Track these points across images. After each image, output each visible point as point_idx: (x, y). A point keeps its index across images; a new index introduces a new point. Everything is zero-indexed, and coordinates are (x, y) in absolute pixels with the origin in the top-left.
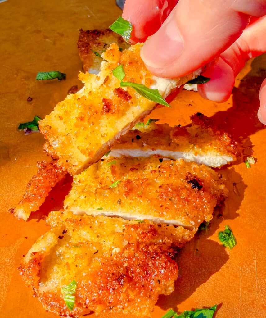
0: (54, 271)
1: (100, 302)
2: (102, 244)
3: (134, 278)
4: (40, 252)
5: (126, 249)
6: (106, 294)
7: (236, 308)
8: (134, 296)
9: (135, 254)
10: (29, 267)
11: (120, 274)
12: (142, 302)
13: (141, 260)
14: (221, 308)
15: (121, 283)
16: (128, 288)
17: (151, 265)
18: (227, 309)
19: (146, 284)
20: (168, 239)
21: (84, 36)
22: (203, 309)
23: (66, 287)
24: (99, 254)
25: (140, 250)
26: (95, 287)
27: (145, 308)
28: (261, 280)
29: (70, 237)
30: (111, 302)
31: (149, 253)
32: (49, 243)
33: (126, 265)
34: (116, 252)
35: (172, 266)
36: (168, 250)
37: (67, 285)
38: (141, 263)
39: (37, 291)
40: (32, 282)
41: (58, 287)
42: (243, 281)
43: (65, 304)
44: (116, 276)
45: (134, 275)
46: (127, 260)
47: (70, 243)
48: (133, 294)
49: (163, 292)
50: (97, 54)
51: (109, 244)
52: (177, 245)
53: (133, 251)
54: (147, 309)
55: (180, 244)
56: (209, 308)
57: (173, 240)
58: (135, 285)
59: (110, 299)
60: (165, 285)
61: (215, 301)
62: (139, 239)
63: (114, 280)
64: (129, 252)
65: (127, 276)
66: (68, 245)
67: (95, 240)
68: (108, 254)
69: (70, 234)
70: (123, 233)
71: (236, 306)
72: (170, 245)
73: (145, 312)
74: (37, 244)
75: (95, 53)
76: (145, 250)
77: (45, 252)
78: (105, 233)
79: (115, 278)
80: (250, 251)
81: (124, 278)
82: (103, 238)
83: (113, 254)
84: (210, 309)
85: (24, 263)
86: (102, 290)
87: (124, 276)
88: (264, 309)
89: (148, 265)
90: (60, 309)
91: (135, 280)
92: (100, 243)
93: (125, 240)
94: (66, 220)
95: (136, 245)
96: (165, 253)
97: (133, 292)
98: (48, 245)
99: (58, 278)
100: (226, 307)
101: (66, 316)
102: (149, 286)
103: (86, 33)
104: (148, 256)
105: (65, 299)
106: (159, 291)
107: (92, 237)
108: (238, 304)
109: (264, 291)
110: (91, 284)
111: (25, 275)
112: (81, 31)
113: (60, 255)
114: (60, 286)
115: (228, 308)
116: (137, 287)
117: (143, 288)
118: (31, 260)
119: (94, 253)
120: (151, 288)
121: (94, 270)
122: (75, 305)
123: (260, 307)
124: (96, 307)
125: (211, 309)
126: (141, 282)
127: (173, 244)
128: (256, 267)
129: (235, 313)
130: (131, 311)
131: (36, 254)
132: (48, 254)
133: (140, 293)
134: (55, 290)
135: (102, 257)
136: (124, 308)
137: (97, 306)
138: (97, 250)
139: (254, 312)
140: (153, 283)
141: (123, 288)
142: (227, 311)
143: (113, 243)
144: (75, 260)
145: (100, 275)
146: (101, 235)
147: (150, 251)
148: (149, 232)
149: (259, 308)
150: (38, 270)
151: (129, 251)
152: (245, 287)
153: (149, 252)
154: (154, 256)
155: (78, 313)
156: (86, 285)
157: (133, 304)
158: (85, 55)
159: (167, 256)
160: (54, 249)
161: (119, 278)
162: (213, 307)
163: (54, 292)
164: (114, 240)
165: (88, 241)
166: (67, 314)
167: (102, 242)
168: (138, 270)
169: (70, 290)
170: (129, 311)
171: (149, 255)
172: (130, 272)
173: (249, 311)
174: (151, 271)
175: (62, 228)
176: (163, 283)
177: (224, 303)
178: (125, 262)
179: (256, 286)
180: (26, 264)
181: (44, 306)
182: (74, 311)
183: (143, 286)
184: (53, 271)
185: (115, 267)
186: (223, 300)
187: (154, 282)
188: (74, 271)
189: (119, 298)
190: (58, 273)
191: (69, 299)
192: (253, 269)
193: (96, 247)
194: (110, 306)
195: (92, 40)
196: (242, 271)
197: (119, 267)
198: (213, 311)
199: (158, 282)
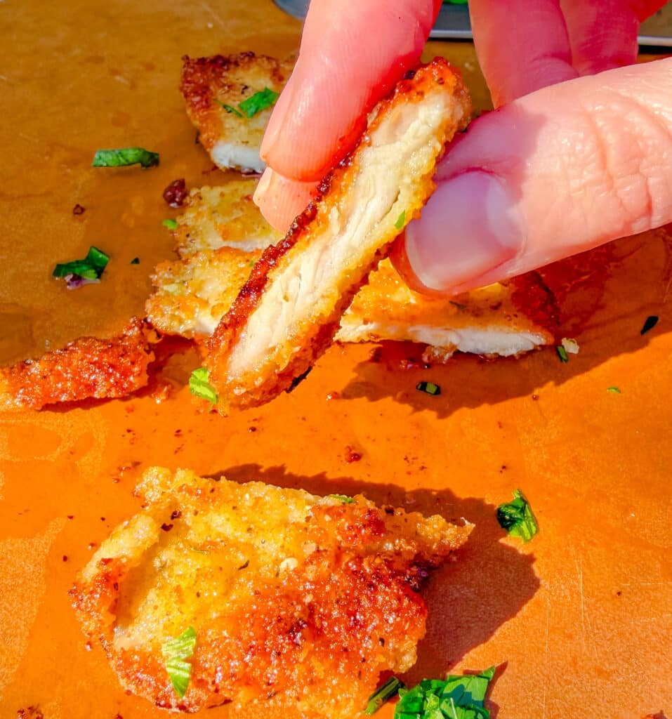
0: (149, 603)
1: (246, 680)
2: (258, 548)
3: (325, 629)
4: (118, 559)
5: (312, 563)
6: (261, 664)
7: (538, 675)
8: (324, 671)
9: (330, 575)
10: (92, 592)
11: (294, 620)
12: (341, 686)
13: (342, 591)
14: (505, 674)
15: (295, 641)
16: (312, 653)
17: (365, 603)
18: (517, 677)
19: (353, 646)
20: (408, 543)
21: (196, 71)
22: (463, 677)
23: (173, 642)
24: (250, 572)
25: (343, 566)
26: (237, 645)
27: (348, 700)
28: (594, 611)
29: (188, 528)
30: (270, 682)
31: (364, 576)
32: (139, 540)
33: (308, 599)
34: (288, 569)
35: (414, 608)
36: (406, 569)
37: (175, 637)
38: (343, 596)
39: (109, 645)
40: (98, 625)
41: (155, 641)
42: (553, 615)
43: (169, 681)
44: (286, 624)
45: (325, 624)
46: (313, 587)
47: (187, 541)
48: (323, 668)
49: (391, 665)
50: (229, 109)
51: (272, 550)
52: (427, 557)
53: (325, 569)
54: (352, 702)
55: (435, 555)
56: (478, 674)
57: (419, 546)
58: (328, 646)
59: (269, 675)
60: (395, 650)
61: (492, 659)
62: (341, 541)
63: (280, 634)
64: (317, 571)
65: (311, 625)
66: (181, 546)
67: (244, 537)
68: (270, 572)
69: (187, 522)
70: (305, 526)
71: (538, 668)
72: (412, 557)
73: (348, 709)
74: (113, 540)
75: (225, 107)
76: (355, 566)
77: (130, 560)
78: (265, 522)
79: (283, 628)
80: (568, 548)
81: (304, 631)
82: (261, 534)
83: (281, 572)
84: (479, 676)
85: (83, 582)
86: (253, 654)
87: (304, 626)
88: (599, 675)
89: (359, 602)
90: (157, 689)
91: (328, 636)
92: (252, 546)
93: (309, 541)
94: (180, 489)
95: (333, 554)
96: (399, 577)
97: (321, 661)
98: (137, 543)
99: (157, 621)
100: (516, 671)
101: (170, 707)
102: (358, 652)
103: (197, 63)
104: (360, 582)
105: (168, 670)
106: (381, 664)
107: (235, 530)
108: (543, 664)
109: (600, 637)
110: (228, 638)
111: (82, 610)
112: (187, 61)
113: (163, 567)
114: (161, 638)
115: (519, 675)
116: (333, 652)
117: (344, 656)
118: (98, 575)
119: (238, 567)
120: (363, 656)
121: (236, 605)
122: (190, 684)
123: (591, 672)
124: (237, 692)
125: (482, 677)
126: (342, 642)
127: (418, 556)
128: (583, 583)
129: (535, 686)
130: (317, 705)
131: (110, 564)
132: (137, 564)
133: (337, 666)
134: (149, 647)
135: (257, 579)
136: (301, 697)
137: (240, 688)
138: (246, 561)
139: (577, 683)
140: (368, 644)
141: (301, 651)
142: (518, 681)
143: (283, 547)
144: (196, 582)
145: (249, 618)
146: (255, 526)
147: (366, 570)
148: (364, 526)
149: (589, 673)
150: (113, 599)
151: (318, 567)
152: (558, 628)
153: (362, 574)
154: (374, 581)
155: (197, 703)
156: (216, 640)
157: (321, 691)
158: (203, 112)
159: (404, 585)
160: (150, 553)
161: (290, 629)
162: (486, 672)
163: (146, 651)
164: (284, 539)
165: (227, 540)
166: (173, 702)
167: (257, 543)
168: (335, 613)
169: (180, 650)
170: (311, 706)
171: (362, 580)
172: (317, 616)
173: (566, 681)
174: (365, 616)
175: (170, 507)
176: (391, 645)
177: (510, 663)
178: (308, 591)
179: (583, 624)
180: (87, 585)
181: (123, 682)
182: (188, 697)
183: (346, 650)
184: (146, 603)
185: (283, 603)
186: (509, 657)
187: (370, 641)
188: (191, 606)
189: (290, 675)
190: (156, 607)
191: (178, 670)
192: (575, 587)
193: (243, 553)
194: (270, 691)
195: (214, 78)
196: (550, 592)
197: (292, 604)
198: (487, 681)
199: (380, 642)
